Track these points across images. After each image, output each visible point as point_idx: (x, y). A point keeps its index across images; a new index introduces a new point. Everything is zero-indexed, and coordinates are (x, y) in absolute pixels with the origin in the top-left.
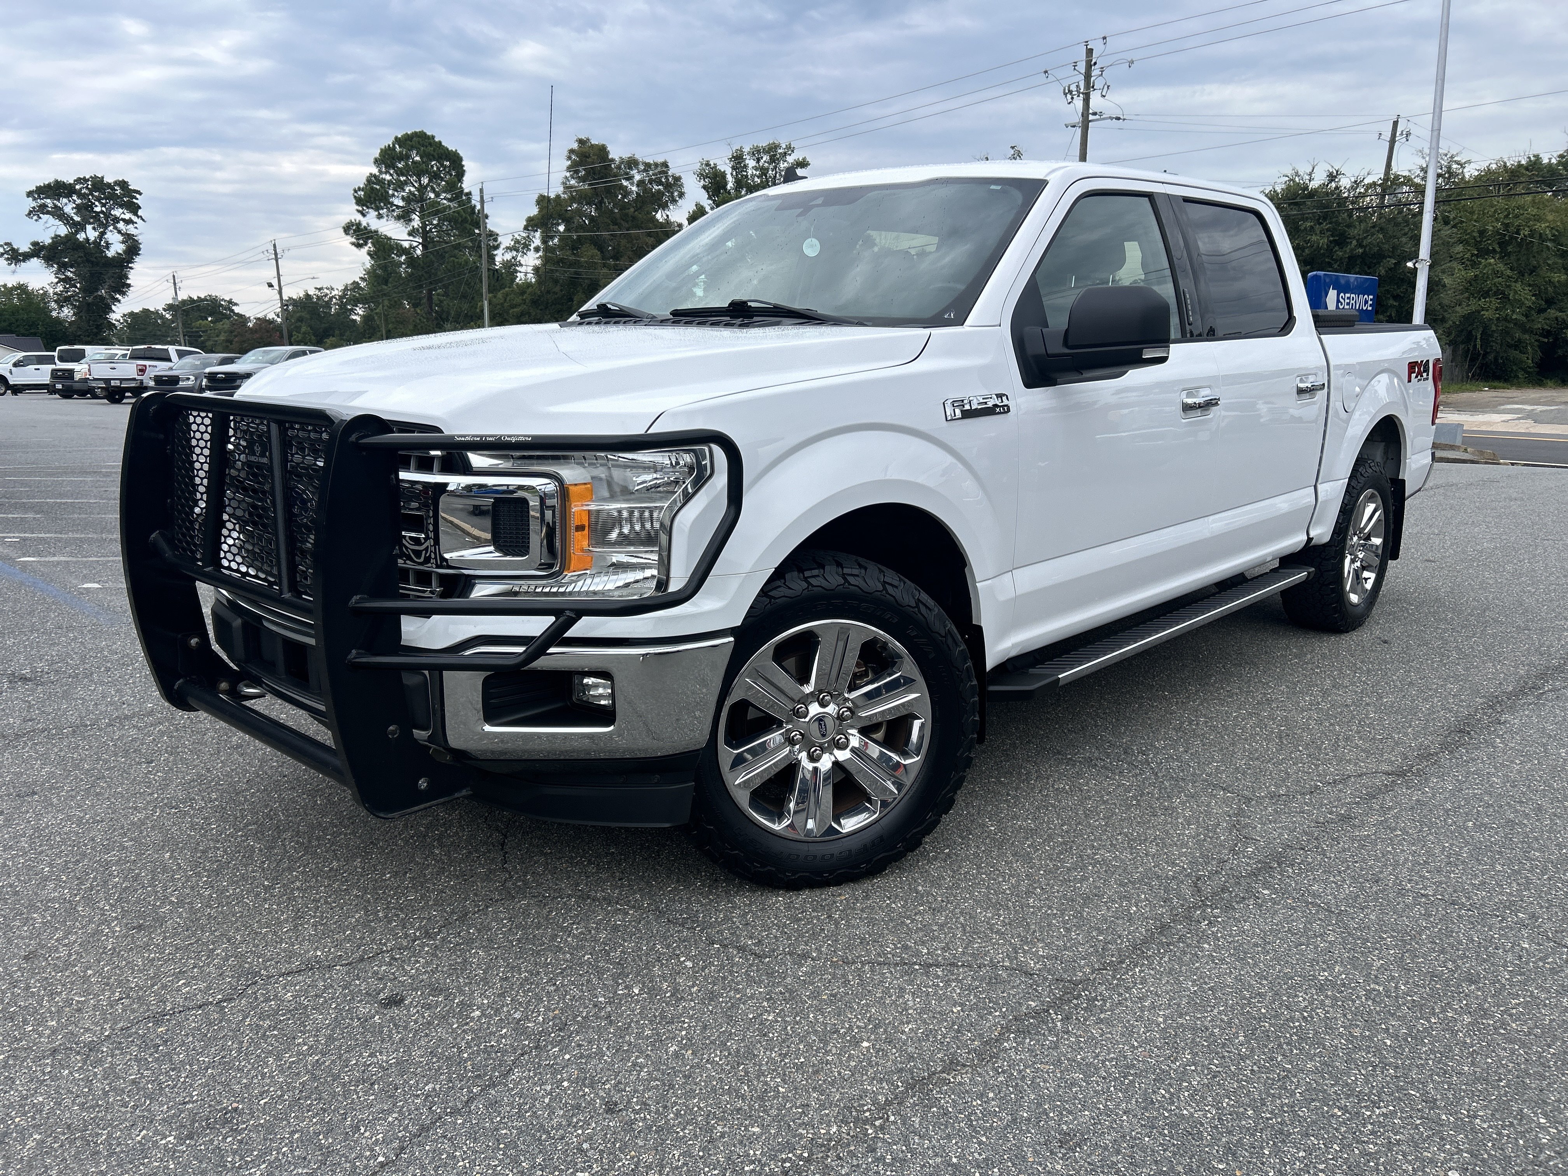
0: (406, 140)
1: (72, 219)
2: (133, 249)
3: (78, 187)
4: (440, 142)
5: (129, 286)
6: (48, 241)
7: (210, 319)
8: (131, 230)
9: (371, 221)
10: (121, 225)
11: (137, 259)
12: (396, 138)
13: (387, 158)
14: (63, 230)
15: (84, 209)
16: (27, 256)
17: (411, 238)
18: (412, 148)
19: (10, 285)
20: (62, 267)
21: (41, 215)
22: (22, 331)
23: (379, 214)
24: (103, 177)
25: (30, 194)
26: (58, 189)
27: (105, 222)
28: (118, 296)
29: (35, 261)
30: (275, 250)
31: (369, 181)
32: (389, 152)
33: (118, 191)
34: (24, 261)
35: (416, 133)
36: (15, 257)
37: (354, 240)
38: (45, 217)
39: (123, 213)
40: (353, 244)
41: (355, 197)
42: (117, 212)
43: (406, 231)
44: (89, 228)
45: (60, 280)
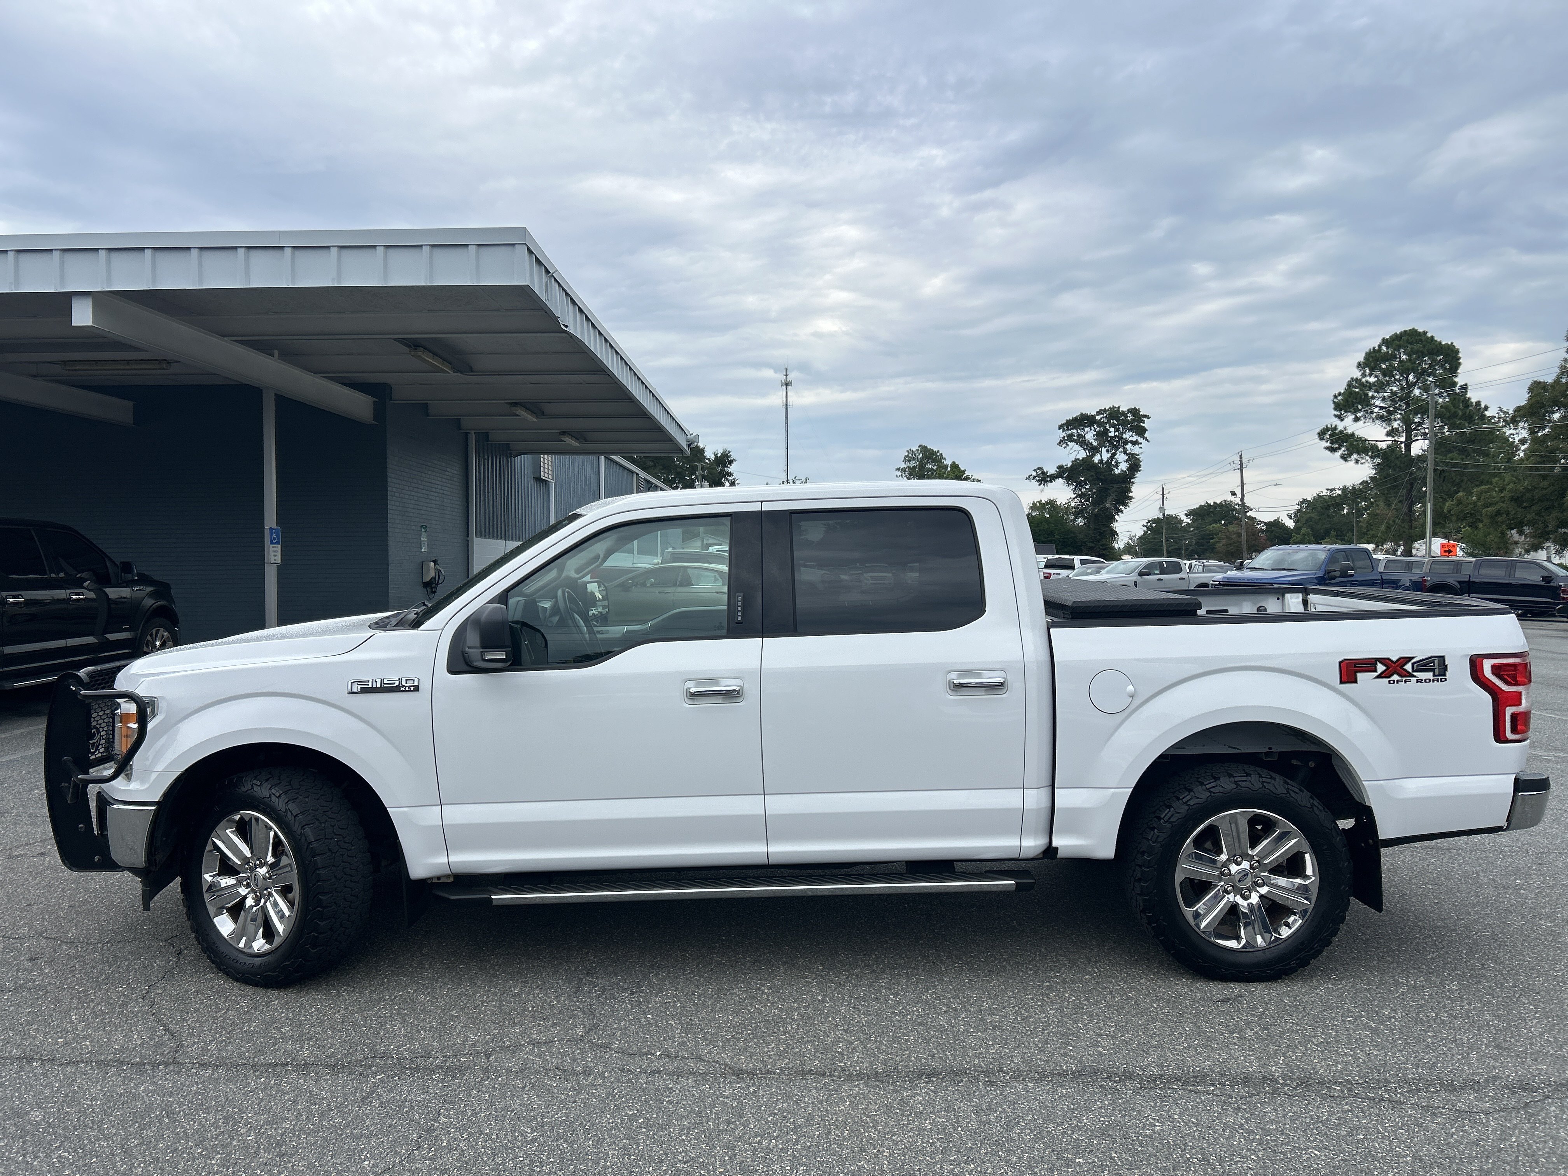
0: (1393, 340)
1: (1091, 444)
2: (1135, 465)
3: (1098, 418)
4: (1432, 337)
5: (1131, 498)
6: (1070, 464)
7: (1223, 522)
8: (1136, 450)
9: (1349, 425)
10: (1129, 447)
11: (1138, 475)
12: (1383, 340)
13: (1372, 360)
14: (1082, 454)
15: (1102, 436)
16: (1053, 478)
17: (1390, 438)
18: (1398, 348)
19: (1043, 501)
20: (1079, 485)
21: (1069, 443)
22: (1043, 539)
23: (1356, 417)
24: (1119, 407)
25: (1061, 427)
26: (1084, 421)
27: (1117, 444)
28: (1121, 507)
29: (1060, 481)
30: (1241, 461)
31: (1350, 385)
32: (1373, 355)
33: (1130, 417)
34: (1051, 481)
35: (1405, 331)
36: (1044, 478)
37: (1328, 444)
38: (1071, 444)
39: (1132, 436)
40: (1327, 448)
41: (1334, 402)
42: (1127, 435)
43: (1385, 431)
44: (1104, 450)
45: (1078, 495)
